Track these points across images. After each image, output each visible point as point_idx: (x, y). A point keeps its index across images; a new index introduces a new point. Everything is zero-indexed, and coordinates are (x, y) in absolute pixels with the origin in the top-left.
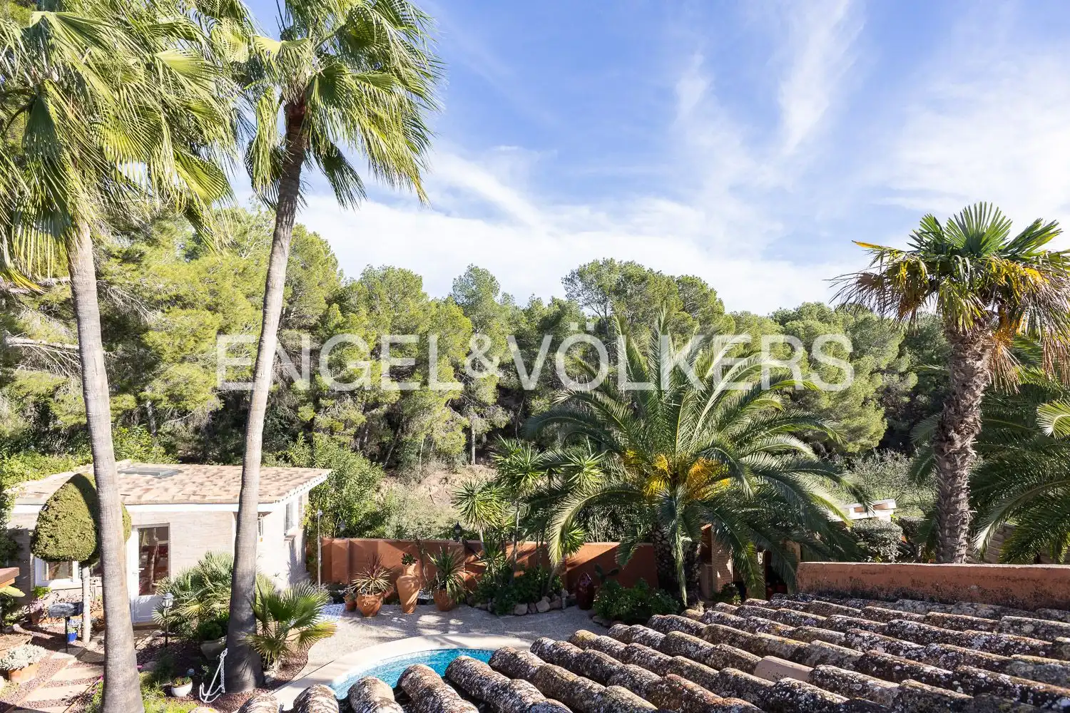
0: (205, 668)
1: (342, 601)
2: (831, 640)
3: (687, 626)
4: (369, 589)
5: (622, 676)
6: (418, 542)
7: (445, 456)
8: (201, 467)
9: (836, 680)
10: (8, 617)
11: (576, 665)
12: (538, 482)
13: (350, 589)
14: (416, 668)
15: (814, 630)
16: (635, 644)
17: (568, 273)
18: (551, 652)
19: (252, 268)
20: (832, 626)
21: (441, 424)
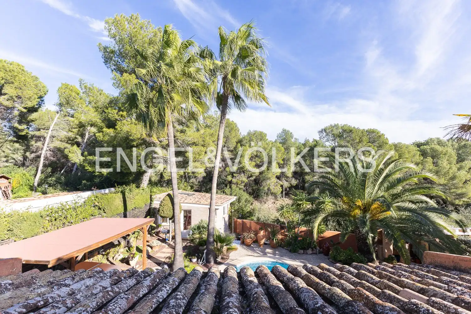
0: (200, 254)
1: (240, 240)
2: (440, 287)
3: (368, 269)
4: (249, 237)
5: (338, 284)
6: (264, 223)
7: (274, 195)
8: (200, 193)
9: (440, 305)
10: (152, 232)
11: (320, 276)
12: (308, 206)
13: (242, 236)
14: (262, 266)
15: (432, 281)
16: (344, 273)
17: (320, 129)
18: (310, 269)
19: (214, 133)
20: (441, 281)
21: (273, 184)
